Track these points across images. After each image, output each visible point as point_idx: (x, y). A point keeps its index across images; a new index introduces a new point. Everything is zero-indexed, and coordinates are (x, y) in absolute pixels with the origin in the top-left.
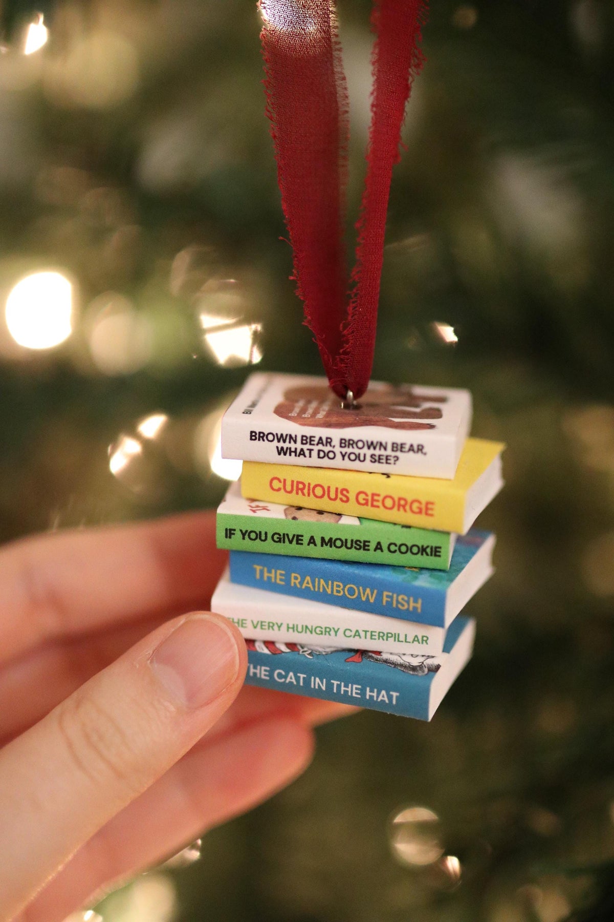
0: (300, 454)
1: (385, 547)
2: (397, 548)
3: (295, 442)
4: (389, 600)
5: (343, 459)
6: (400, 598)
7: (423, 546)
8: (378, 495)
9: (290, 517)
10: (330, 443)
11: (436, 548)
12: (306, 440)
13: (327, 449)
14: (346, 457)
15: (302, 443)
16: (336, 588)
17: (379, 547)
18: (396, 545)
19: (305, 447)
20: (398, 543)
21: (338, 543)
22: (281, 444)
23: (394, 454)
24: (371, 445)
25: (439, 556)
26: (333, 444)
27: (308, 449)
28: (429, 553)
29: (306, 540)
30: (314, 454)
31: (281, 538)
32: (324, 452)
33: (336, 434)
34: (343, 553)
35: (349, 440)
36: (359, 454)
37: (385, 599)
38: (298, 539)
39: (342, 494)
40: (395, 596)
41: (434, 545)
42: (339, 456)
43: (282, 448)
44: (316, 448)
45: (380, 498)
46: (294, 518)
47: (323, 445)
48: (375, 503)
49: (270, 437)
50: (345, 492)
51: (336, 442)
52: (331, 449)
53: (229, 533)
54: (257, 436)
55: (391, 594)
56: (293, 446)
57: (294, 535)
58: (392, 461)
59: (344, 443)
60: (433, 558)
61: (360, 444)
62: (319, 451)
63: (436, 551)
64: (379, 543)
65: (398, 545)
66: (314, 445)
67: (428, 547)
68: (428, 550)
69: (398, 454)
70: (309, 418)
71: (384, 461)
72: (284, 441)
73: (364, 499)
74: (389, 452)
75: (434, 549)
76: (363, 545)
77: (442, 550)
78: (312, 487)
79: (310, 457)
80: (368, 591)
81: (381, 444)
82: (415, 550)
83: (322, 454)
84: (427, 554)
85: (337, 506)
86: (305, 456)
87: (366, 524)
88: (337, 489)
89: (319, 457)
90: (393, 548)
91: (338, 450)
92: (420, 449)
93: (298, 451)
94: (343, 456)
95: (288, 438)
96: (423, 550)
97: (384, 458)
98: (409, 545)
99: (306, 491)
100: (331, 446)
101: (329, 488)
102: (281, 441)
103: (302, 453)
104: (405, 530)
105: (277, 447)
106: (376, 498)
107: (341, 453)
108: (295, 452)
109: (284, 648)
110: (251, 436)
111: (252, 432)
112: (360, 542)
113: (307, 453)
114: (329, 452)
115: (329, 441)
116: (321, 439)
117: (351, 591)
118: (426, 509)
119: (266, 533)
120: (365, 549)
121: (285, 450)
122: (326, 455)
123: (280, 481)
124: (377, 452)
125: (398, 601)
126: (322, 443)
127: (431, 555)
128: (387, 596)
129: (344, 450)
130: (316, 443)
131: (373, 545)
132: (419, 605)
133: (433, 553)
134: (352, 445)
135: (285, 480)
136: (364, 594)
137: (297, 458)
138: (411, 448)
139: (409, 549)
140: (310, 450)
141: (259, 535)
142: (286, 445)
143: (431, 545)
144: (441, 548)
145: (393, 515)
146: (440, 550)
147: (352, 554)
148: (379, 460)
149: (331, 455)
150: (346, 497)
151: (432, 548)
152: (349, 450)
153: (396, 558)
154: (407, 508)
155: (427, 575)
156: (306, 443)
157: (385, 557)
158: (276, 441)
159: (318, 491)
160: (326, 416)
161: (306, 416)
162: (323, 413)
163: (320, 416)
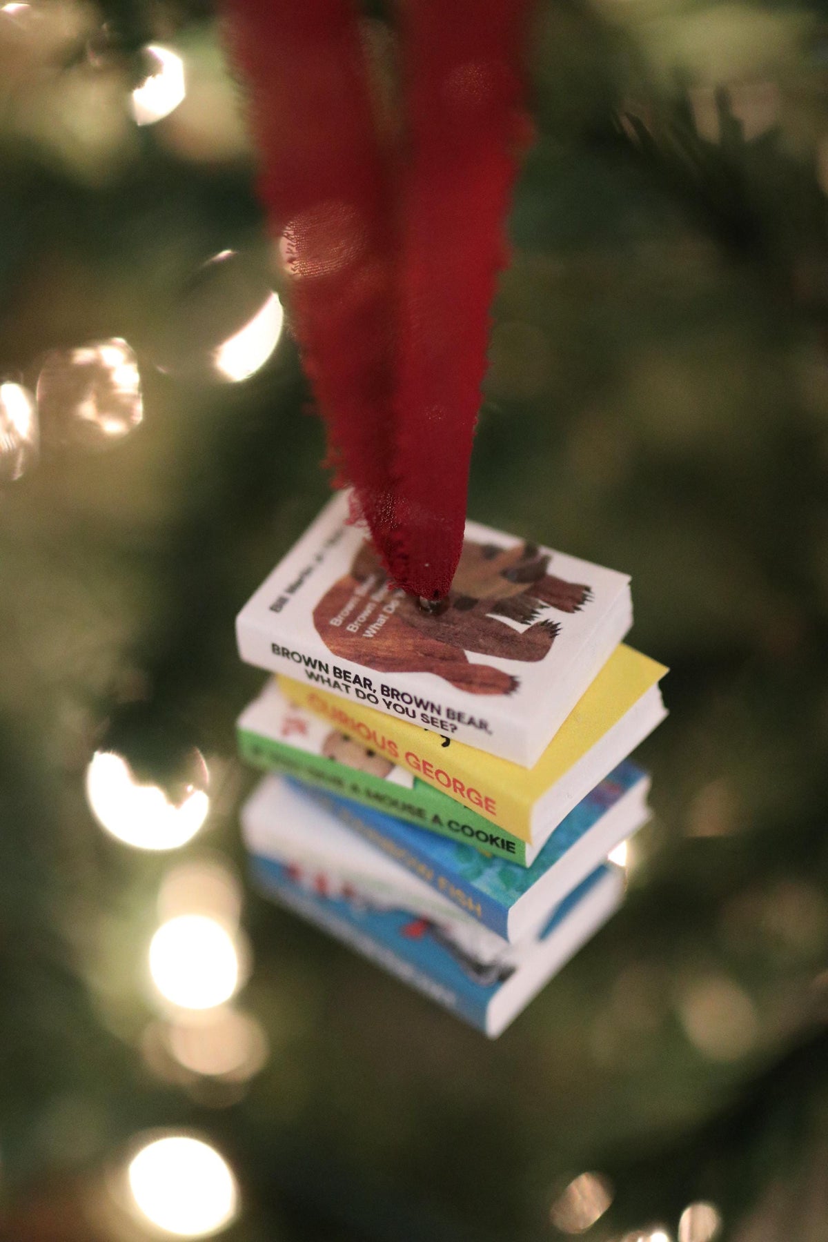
0: (334, 687)
1: (444, 821)
2: (459, 828)
3: (327, 671)
4: (447, 886)
5: (388, 708)
7: (491, 836)
8: (431, 765)
9: (328, 755)
10: (370, 685)
11: (508, 843)
12: (337, 672)
14: (391, 706)
15: (336, 675)
17: (436, 819)
18: (458, 825)
19: (341, 681)
20: (461, 823)
21: (387, 801)
22: (310, 669)
23: (450, 721)
24: (420, 703)
25: (514, 852)
26: (373, 687)
27: (343, 684)
28: (500, 845)
29: (348, 784)
30: (352, 691)
31: (319, 775)
32: (363, 692)
33: (379, 678)
34: (394, 811)
35: (393, 690)
36: (407, 709)
37: (443, 884)
38: (338, 781)
39: (390, 746)
41: (506, 839)
42: (382, 704)
43: (312, 673)
44: (354, 687)
45: (434, 770)
46: (333, 758)
47: (361, 685)
48: (428, 772)
49: (296, 657)
50: (392, 746)
51: (376, 686)
52: (371, 692)
53: (257, 751)
54: (281, 651)
55: (447, 882)
56: (325, 676)
57: (332, 776)
58: (449, 727)
59: (387, 690)
60: (505, 851)
61: (407, 699)
62: (357, 691)
63: (508, 845)
64: (436, 816)
65: (461, 825)
66: (349, 681)
67: (498, 838)
68: (499, 842)
69: (455, 722)
70: (351, 635)
71: (439, 725)
72: (314, 667)
73: (414, 762)
74: (443, 717)
75: (505, 843)
76: (420, 813)
77: (515, 847)
78: (355, 723)
79: (347, 691)
80: (424, 865)
81: (433, 706)
82: (482, 836)
83: (361, 695)
84: (497, 845)
85: (385, 753)
86: (341, 690)
87: (420, 788)
88: (383, 739)
89: (358, 696)
90: (454, 826)
91: (379, 695)
92: (483, 725)
93: (332, 683)
94: (388, 705)
95: (317, 664)
96: (492, 840)
97: (439, 722)
98: (475, 829)
99: (350, 724)
100: (371, 689)
101: (374, 733)
102: (310, 665)
103: (336, 685)
104: (466, 810)
105: (307, 671)
106: (428, 767)
107: (384, 700)
108: (329, 681)
110: (274, 649)
111: (273, 645)
112: (414, 808)
113: (343, 688)
114: (369, 695)
115: (367, 683)
116: (357, 677)
117: (406, 856)
118: (488, 803)
119: (301, 765)
120: (420, 817)
121: (316, 675)
122: (365, 697)
123: (320, 701)
124: (429, 713)
125: (456, 894)
126: (359, 682)
127: (503, 848)
128: (444, 881)
129: (388, 699)
130: (352, 679)
131: (430, 816)
132: (479, 909)
133: (506, 847)
134: (397, 696)
135: (325, 704)
137: (332, 689)
138: (471, 722)
139: (475, 834)
140: (347, 687)
142: (316, 671)
143: (501, 837)
144: (514, 844)
145: (450, 791)
146: (513, 846)
147: (406, 816)
148: (433, 721)
149: (372, 698)
150: (394, 750)
151: (503, 841)
152: (395, 701)
153: (459, 837)
154: (465, 793)
155: (498, 869)
156: (340, 677)
157: (445, 831)
158: (303, 663)
159: (363, 730)
160: (380, 634)
161: (352, 628)
162: (382, 620)
163: (371, 632)
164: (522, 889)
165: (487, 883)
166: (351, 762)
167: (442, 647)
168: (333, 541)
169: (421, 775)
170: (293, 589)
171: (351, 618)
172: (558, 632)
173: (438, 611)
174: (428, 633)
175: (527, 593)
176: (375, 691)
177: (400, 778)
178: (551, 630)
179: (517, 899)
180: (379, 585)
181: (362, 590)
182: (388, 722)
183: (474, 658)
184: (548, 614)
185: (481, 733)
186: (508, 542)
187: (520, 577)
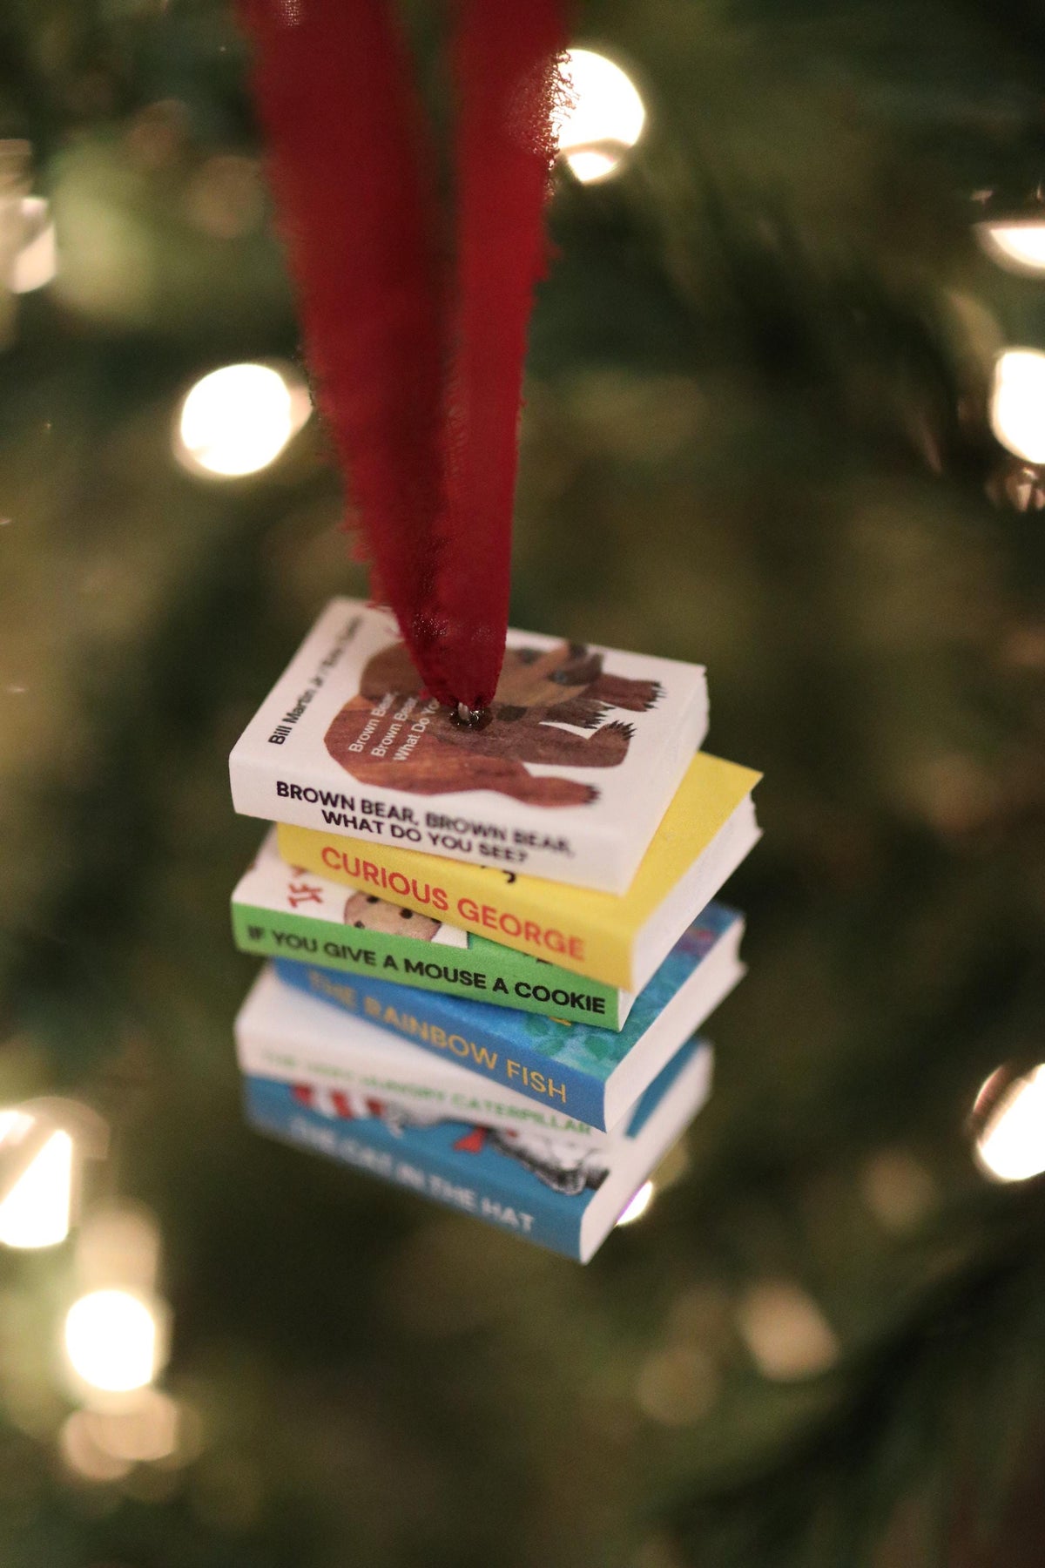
0: (361, 828)
1: (510, 985)
2: (531, 992)
3: (352, 807)
4: (517, 1073)
5: (435, 844)
6: (533, 1074)
7: (573, 995)
8: (493, 911)
9: (351, 922)
10: (410, 817)
11: (595, 1000)
12: (367, 806)
13: (406, 825)
14: (439, 842)
15: (364, 811)
16: (435, 1034)
17: (500, 985)
18: (528, 987)
19: (370, 818)
20: (533, 985)
21: (433, 971)
22: (329, 808)
23: (518, 848)
24: (478, 830)
25: (602, 1012)
26: (415, 818)
27: (374, 822)
28: (585, 1006)
29: (380, 959)
30: (386, 829)
31: (341, 952)
32: (400, 829)
33: (421, 804)
34: (442, 985)
35: (442, 817)
36: (460, 840)
37: (510, 1071)
38: (368, 956)
39: (436, 896)
40: (525, 1069)
41: (593, 995)
42: (426, 840)
43: (332, 814)
44: (387, 823)
45: (498, 916)
46: (359, 925)
47: (399, 819)
48: (489, 921)
49: (311, 795)
50: (440, 895)
51: (419, 816)
52: (412, 826)
53: (256, 933)
54: (289, 790)
55: (518, 1066)
56: (349, 814)
57: (360, 951)
58: (516, 856)
59: (432, 820)
60: (591, 1013)
61: (460, 826)
62: (393, 827)
63: (596, 1004)
64: (500, 981)
65: (532, 987)
66: (383, 816)
67: (581, 996)
68: (583, 1001)
69: (526, 848)
70: (378, 759)
71: (503, 855)
72: (334, 804)
73: (471, 911)
74: (509, 843)
75: (592, 1002)
76: (478, 980)
77: (605, 1004)
78: (388, 875)
79: (379, 832)
80: (484, 1051)
81: (495, 831)
82: (561, 998)
83: (398, 832)
84: (581, 1007)
85: (431, 910)
86: (371, 831)
87: (478, 947)
88: (427, 887)
89: (394, 835)
90: (523, 990)
91: (423, 829)
92: (562, 846)
93: (359, 822)
94: (434, 840)
95: (340, 800)
96: (574, 1000)
97: (503, 851)
98: (551, 990)
99: (379, 878)
100: (411, 821)
101: (414, 882)
102: (329, 803)
103: (364, 825)
104: (542, 966)
105: (324, 812)
106: (489, 913)
107: (429, 834)
108: (354, 821)
109: (359, 1108)
110: (279, 790)
111: (279, 784)
112: (469, 975)
113: (374, 827)
114: (410, 830)
115: (407, 815)
116: (393, 808)
117: (458, 1044)
118: (572, 947)
119: (314, 942)
120: (477, 986)
121: (337, 816)
122: (403, 834)
123: (337, 855)
124: (490, 841)
125: (530, 1080)
126: (397, 816)
127: (589, 1009)
128: (513, 1067)
129: (435, 831)
130: (386, 813)
131: (490, 982)
132: (563, 1093)
133: (592, 1007)
134: (447, 825)
135: (345, 856)
136: (479, 1056)
137: (358, 831)
138: (547, 843)
139: (551, 996)
140: (379, 824)
141: (303, 943)
142: (338, 810)
143: (586, 994)
144: (603, 1000)
145: (520, 943)
146: (602, 1003)
147: (458, 988)
148: (495, 852)
149: (414, 835)
150: (443, 901)
151: (588, 999)
152: (443, 832)
153: (530, 1004)
154: (541, 939)
155: (582, 1038)
156: (370, 812)
157: (512, 1000)
158: (320, 801)
159: (398, 883)
160: (414, 755)
161: (378, 752)
162: (413, 740)
163: (402, 754)
164: (618, 1057)
165: (572, 1055)
166: (383, 929)
167: (494, 762)
168: (331, 661)
169: (478, 928)
170: (293, 717)
171: (375, 741)
172: (632, 733)
173: (480, 725)
174: (473, 748)
175: (585, 695)
176: (417, 824)
177: (450, 937)
178: (624, 732)
179: (613, 1069)
180: (400, 702)
181: (380, 711)
182: (432, 864)
183: (536, 770)
184: (615, 715)
185: (559, 857)
186: (547, 644)
187: (572, 678)
